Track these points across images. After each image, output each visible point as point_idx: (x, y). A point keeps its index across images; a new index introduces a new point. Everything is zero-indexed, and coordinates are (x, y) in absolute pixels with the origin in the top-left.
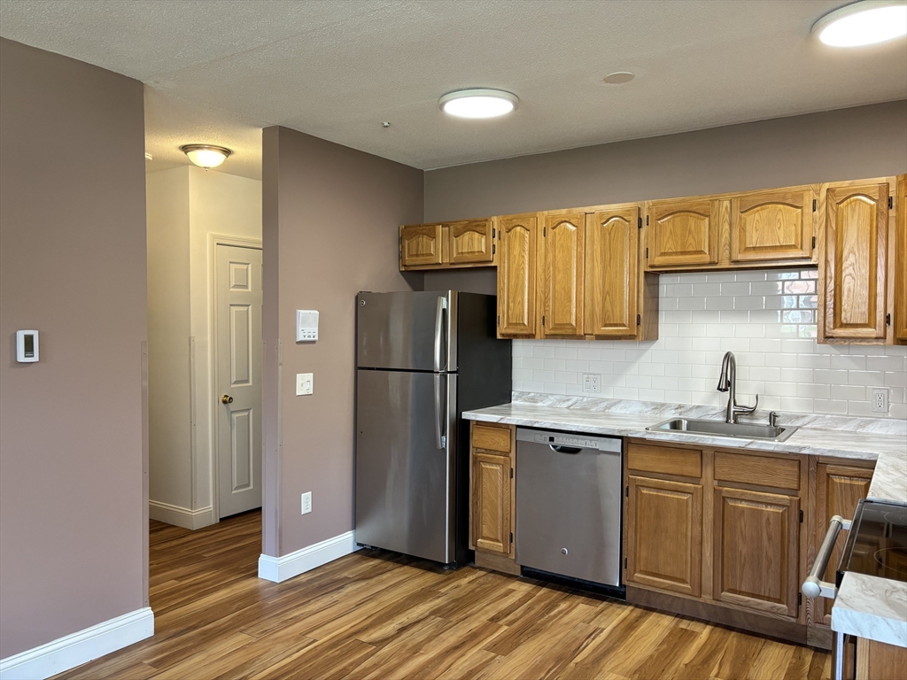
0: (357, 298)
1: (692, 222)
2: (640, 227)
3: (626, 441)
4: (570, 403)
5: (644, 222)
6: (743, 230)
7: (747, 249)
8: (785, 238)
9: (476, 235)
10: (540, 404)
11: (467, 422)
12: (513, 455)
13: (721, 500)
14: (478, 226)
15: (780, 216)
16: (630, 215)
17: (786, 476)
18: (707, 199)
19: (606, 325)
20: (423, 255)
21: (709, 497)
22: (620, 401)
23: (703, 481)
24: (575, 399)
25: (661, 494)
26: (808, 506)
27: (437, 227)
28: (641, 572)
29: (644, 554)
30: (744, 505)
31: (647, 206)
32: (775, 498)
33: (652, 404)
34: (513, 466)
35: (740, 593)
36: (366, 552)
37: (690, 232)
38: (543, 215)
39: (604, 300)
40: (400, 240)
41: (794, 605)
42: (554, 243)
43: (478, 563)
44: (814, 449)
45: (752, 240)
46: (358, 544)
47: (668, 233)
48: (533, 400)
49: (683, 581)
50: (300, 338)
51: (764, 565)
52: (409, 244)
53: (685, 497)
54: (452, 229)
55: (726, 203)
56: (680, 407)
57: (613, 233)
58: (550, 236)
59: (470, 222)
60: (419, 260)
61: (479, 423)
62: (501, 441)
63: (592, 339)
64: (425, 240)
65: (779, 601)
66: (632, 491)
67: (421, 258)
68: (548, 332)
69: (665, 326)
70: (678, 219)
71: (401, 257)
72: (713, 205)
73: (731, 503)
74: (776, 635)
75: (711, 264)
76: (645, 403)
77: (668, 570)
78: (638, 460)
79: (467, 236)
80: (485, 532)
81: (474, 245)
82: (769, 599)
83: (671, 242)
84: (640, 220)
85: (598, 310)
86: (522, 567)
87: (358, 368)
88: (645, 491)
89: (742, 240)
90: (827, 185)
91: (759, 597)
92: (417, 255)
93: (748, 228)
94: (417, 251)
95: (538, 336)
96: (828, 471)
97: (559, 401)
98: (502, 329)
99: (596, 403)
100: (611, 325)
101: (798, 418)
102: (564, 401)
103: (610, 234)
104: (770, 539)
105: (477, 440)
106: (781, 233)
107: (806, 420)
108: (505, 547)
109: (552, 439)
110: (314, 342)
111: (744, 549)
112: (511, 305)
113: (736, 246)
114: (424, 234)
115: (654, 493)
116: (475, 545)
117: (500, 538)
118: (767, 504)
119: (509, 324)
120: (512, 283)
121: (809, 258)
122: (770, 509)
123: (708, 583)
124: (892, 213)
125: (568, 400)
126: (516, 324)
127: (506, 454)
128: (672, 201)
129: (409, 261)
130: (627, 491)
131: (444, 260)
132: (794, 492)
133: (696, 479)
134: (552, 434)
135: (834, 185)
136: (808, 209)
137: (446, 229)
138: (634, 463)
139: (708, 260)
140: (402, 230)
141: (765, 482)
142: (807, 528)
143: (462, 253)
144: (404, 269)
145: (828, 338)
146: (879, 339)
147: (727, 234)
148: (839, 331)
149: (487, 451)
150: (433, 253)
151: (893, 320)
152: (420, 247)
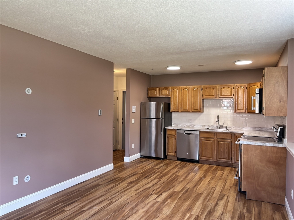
0: (141, 103)
1: (211, 90)
2: (201, 90)
3: (200, 131)
4: (185, 125)
5: (202, 89)
6: (221, 92)
9: (166, 90)
10: (178, 126)
11: (166, 129)
12: (176, 135)
13: (218, 142)
14: (166, 88)
15: (227, 90)
16: (199, 88)
17: (229, 137)
18: (214, 85)
19: (194, 109)
21: (216, 141)
22: (196, 125)
23: (214, 139)
24: (186, 125)
25: (207, 141)
26: (233, 142)
27: (157, 88)
28: (203, 157)
29: (203, 153)
30: (222, 142)
31: (202, 86)
32: (227, 141)
33: (202, 125)
34: (176, 138)
35: (221, 158)
36: (143, 157)
37: (211, 92)
38: (180, 87)
39: (194, 104)
40: (148, 91)
41: (231, 160)
42: (183, 93)
43: (167, 158)
44: (234, 132)
45: (223, 94)
46: (141, 156)
47: (207, 92)
48: (177, 125)
49: (211, 158)
50: (133, 112)
52: (150, 92)
53: (211, 142)
55: (218, 87)
56: (208, 126)
57: (196, 91)
58: (182, 91)
59: (164, 88)
60: (152, 95)
61: (168, 129)
62: (173, 133)
63: (191, 112)
65: (228, 159)
66: (201, 141)
67: (153, 95)
68: (182, 111)
69: (205, 110)
70: (209, 89)
71: (148, 94)
72: (215, 87)
73: (220, 142)
76: (201, 125)
77: (208, 156)
79: (164, 90)
80: (170, 151)
81: (165, 92)
82: (226, 159)
83: (207, 94)
84: (201, 89)
85: (193, 106)
86: (178, 158)
87: (141, 118)
88: (203, 141)
89: (221, 94)
90: (236, 85)
92: (152, 94)
93: (222, 91)
95: (180, 112)
97: (183, 125)
98: (172, 110)
99: (191, 125)
101: (231, 127)
104: (227, 148)
105: (168, 133)
106: (228, 93)
107: (232, 128)
108: (174, 154)
109: (185, 132)
110: (134, 112)
111: (222, 150)
112: (174, 105)
113: (220, 95)
114: (154, 90)
115: (205, 141)
116: (168, 154)
117: (173, 152)
119: (173, 109)
120: (174, 100)
121: (233, 97)
122: (227, 143)
123: (215, 158)
124: (247, 90)
126: (175, 109)
127: (175, 135)
128: (207, 86)
129: (150, 95)
130: (199, 141)
131: (158, 95)
132: (231, 139)
133: (213, 138)
134: (185, 131)
135: (237, 85)
136: (233, 89)
137: (159, 89)
138: (201, 136)
139: (214, 97)
140: (148, 89)
141: (226, 138)
142: (233, 146)
143: (163, 94)
144: (148, 97)
145: (236, 112)
146: (245, 112)
147: (218, 93)
148: (238, 111)
149: (170, 135)
150: (156, 94)
151: (247, 109)
152: (153, 92)
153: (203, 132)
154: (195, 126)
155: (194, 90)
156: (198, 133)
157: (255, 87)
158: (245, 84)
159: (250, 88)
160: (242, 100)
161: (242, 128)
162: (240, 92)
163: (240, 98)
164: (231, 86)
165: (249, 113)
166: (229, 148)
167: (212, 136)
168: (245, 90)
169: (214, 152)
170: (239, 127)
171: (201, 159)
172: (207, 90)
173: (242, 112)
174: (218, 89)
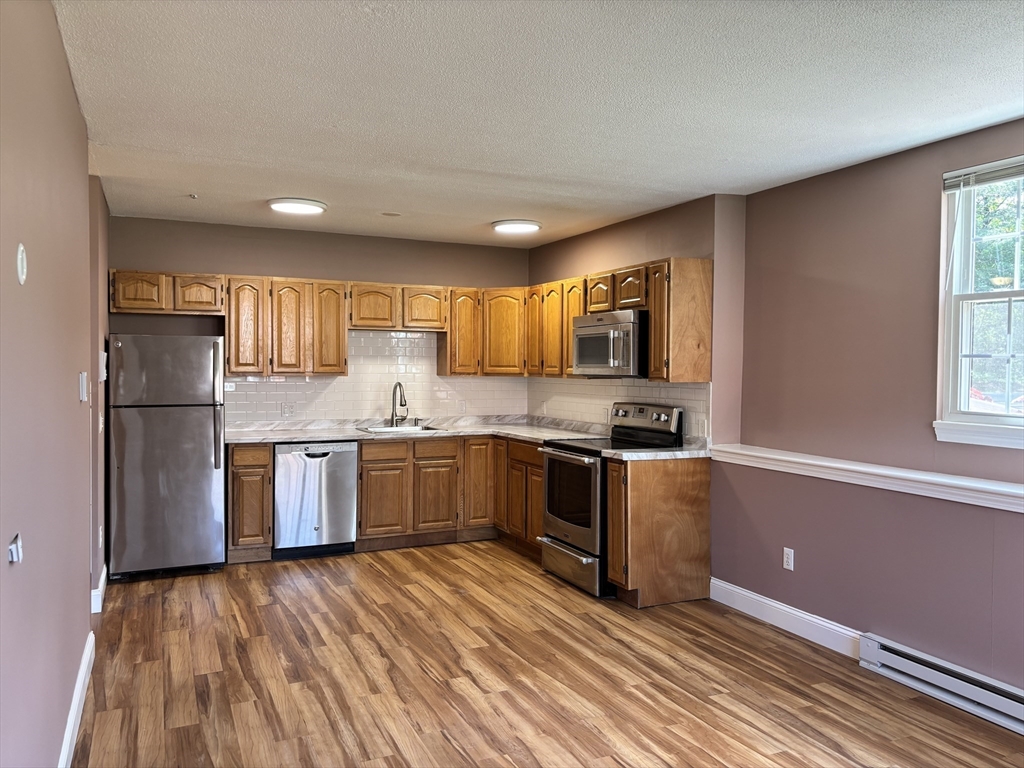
1: (380, 299)
2: (345, 298)
3: (361, 443)
5: (347, 296)
6: (410, 308)
7: (413, 320)
8: (432, 315)
9: (205, 288)
12: (270, 466)
13: (417, 470)
14: (207, 281)
15: (429, 302)
16: (340, 289)
17: (449, 450)
18: (389, 285)
19: (323, 365)
20: (143, 300)
21: (411, 469)
22: (313, 421)
23: (407, 460)
25: (384, 473)
26: (460, 463)
27: (161, 275)
28: (371, 527)
29: (372, 515)
30: (430, 470)
31: (349, 285)
32: (446, 463)
33: (336, 420)
34: (271, 475)
35: (429, 522)
36: (119, 579)
37: (379, 306)
38: (267, 279)
39: (322, 347)
40: (112, 282)
42: (280, 303)
43: (230, 561)
44: (465, 433)
47: (365, 305)
49: (397, 525)
51: (441, 500)
52: (124, 289)
53: (398, 472)
54: (178, 280)
55: (400, 290)
56: (357, 421)
57: (327, 301)
58: (276, 297)
59: (198, 276)
60: (138, 304)
61: (237, 444)
62: (261, 457)
64: (145, 286)
65: (448, 520)
66: (364, 475)
67: (139, 302)
68: (275, 370)
69: (351, 368)
70: (371, 297)
71: (112, 298)
72: (393, 291)
73: (424, 470)
74: (441, 542)
75: (391, 327)
76: (331, 421)
77: (388, 521)
78: (370, 453)
79: (194, 287)
80: (246, 531)
81: (202, 296)
82: (443, 521)
83: (367, 311)
84: (345, 294)
85: (317, 354)
88: (373, 473)
89: (410, 314)
90: (450, 288)
91: (438, 521)
92: (135, 299)
93: (413, 307)
94: (136, 295)
95: (264, 374)
98: (232, 367)
100: (326, 365)
102: (268, 425)
103: (325, 301)
104: (443, 486)
105: (239, 459)
106: (430, 312)
109: (307, 449)
111: (430, 495)
112: (241, 348)
113: (406, 318)
114: (142, 281)
115: (379, 473)
116: (236, 544)
118: (442, 467)
120: (242, 331)
121: (443, 328)
122: (444, 469)
123: (410, 522)
124: (480, 308)
125: (272, 424)
126: (247, 364)
127: (264, 466)
128: (367, 285)
129: (123, 303)
130: (360, 476)
131: (166, 305)
132: (454, 457)
133: (403, 460)
134: (307, 445)
135: (455, 288)
136: (443, 300)
137: (171, 279)
138: (365, 458)
139: (390, 324)
140: (114, 274)
141: (441, 455)
142: (460, 476)
143: (189, 302)
144: (115, 311)
145: (453, 373)
146: (475, 373)
147: (400, 310)
148: (458, 369)
149: (246, 467)
150: (156, 299)
151: (481, 363)
152: (139, 292)
153: (372, 442)
154: (310, 424)
155: (320, 297)
156: (354, 447)
157: (507, 301)
158: (475, 289)
159: (492, 302)
160: (469, 336)
161: (455, 421)
162: (463, 311)
163: (463, 330)
164: (439, 292)
165: (487, 374)
166: (451, 485)
167: (400, 452)
168: (475, 307)
169: (407, 504)
170: (447, 419)
171: (364, 538)
172: (365, 300)
173: (469, 374)
174: (400, 299)
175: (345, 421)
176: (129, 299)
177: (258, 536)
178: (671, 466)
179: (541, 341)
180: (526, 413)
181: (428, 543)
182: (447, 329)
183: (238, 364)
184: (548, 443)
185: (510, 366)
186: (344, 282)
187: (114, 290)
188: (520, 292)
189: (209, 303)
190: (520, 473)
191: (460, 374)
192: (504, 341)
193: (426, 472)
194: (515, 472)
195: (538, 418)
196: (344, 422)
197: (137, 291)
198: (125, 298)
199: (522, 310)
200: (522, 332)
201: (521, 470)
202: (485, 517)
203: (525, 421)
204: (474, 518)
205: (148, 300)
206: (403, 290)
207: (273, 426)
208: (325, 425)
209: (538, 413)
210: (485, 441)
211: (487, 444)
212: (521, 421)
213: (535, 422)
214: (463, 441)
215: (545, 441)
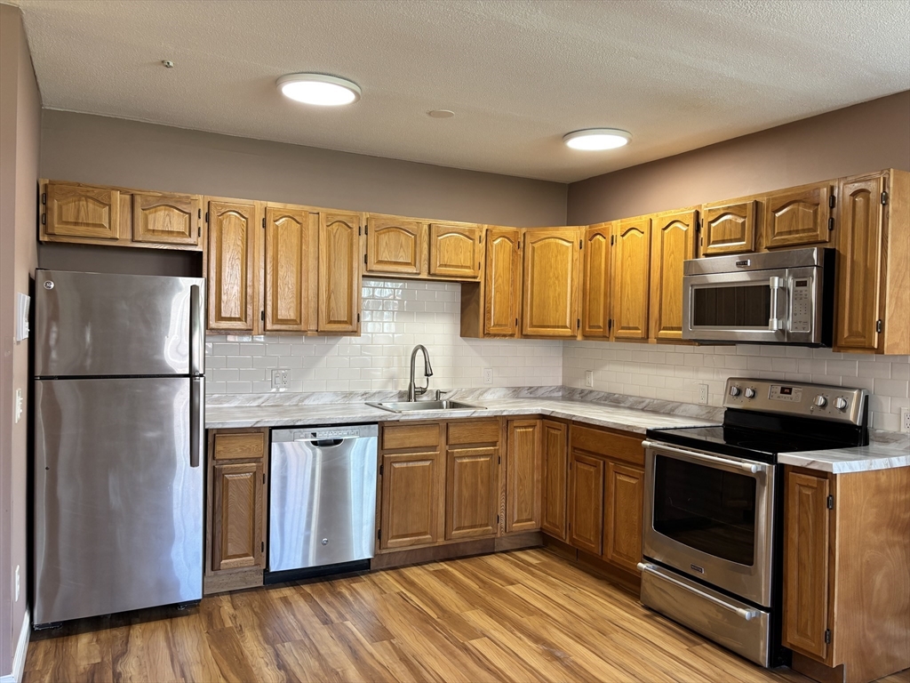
1: (403, 237)
2: (360, 234)
3: (383, 426)
5: (363, 230)
7: (441, 266)
8: (464, 260)
9: (174, 212)
11: (207, 431)
12: (265, 459)
13: (451, 460)
14: (178, 203)
15: (461, 244)
16: (352, 222)
17: (489, 434)
18: (412, 219)
19: (330, 322)
20: (88, 225)
21: (443, 460)
22: (311, 393)
23: (439, 448)
25: (411, 464)
26: (502, 452)
27: (114, 192)
28: (393, 538)
29: (396, 521)
31: (364, 217)
32: (486, 450)
34: (265, 472)
35: (464, 528)
37: (401, 246)
38: (259, 204)
39: (329, 298)
42: (276, 237)
43: (207, 591)
44: (509, 411)
45: (445, 259)
46: (36, 627)
47: (384, 244)
49: (425, 533)
52: (60, 207)
53: (428, 463)
54: (138, 200)
55: (426, 227)
57: (337, 236)
59: (165, 196)
60: (81, 230)
61: (221, 430)
62: (253, 447)
64: (90, 205)
65: (487, 525)
66: (386, 469)
67: (83, 228)
68: (268, 327)
70: (392, 234)
71: (41, 221)
72: (418, 227)
73: (459, 461)
74: (475, 552)
75: (416, 274)
77: (414, 529)
78: (393, 439)
79: (161, 211)
80: (231, 551)
82: (481, 526)
83: (386, 252)
84: (359, 228)
88: (397, 465)
90: (486, 227)
91: (476, 526)
92: (76, 224)
94: (77, 217)
96: (515, 425)
97: (248, 400)
102: (255, 399)
103: (334, 236)
104: (482, 482)
106: (462, 256)
109: (314, 435)
111: (466, 494)
112: (223, 298)
113: (433, 263)
115: (404, 465)
121: (476, 277)
122: (482, 459)
123: (441, 529)
124: (520, 252)
125: (259, 398)
126: (228, 318)
127: (256, 460)
128: (387, 217)
130: (381, 470)
131: (122, 236)
132: (494, 444)
133: (434, 448)
134: (314, 430)
135: (491, 227)
136: (477, 242)
137: (128, 197)
138: (387, 445)
139: (413, 270)
140: (46, 186)
141: (480, 440)
142: (501, 468)
143: (153, 230)
144: (46, 239)
145: (487, 335)
146: (512, 335)
147: (425, 252)
148: (493, 330)
149: (232, 461)
150: (107, 225)
151: (520, 322)
152: (82, 213)
153: (397, 425)
154: (308, 397)
155: (328, 231)
156: (373, 431)
157: (557, 244)
158: (514, 229)
159: (536, 245)
160: (506, 288)
161: (481, 394)
162: (501, 256)
163: (500, 281)
164: (472, 231)
165: (527, 336)
166: (491, 480)
167: (430, 437)
168: (514, 252)
169: (438, 505)
170: (472, 391)
171: (384, 552)
172: (384, 239)
173: (505, 336)
174: (426, 238)
175: (351, 393)
176: (67, 223)
177: (246, 555)
178: (883, 478)
179: (608, 294)
180: (560, 383)
181: (460, 554)
182: (480, 279)
183: (219, 318)
184: (653, 434)
185: (558, 327)
186: (358, 214)
187: (46, 209)
188: (574, 233)
189: (181, 234)
190: (592, 469)
191: (495, 335)
192: (551, 294)
193: (461, 463)
194: (581, 466)
195: (582, 391)
196: (349, 395)
197: (78, 211)
198: (61, 222)
199: (576, 255)
200: (576, 283)
201: (595, 465)
202: (530, 520)
203: (560, 394)
204: (518, 522)
205: (95, 225)
206: (430, 226)
207: (261, 400)
208: (327, 399)
209: (580, 385)
210: (532, 422)
211: (534, 426)
212: (556, 394)
213: (577, 396)
214: (505, 423)
215: (648, 431)
